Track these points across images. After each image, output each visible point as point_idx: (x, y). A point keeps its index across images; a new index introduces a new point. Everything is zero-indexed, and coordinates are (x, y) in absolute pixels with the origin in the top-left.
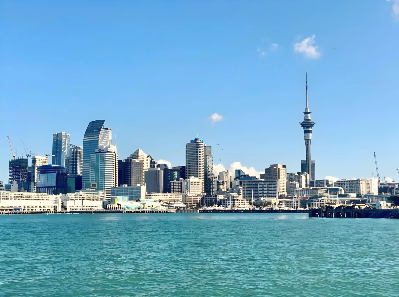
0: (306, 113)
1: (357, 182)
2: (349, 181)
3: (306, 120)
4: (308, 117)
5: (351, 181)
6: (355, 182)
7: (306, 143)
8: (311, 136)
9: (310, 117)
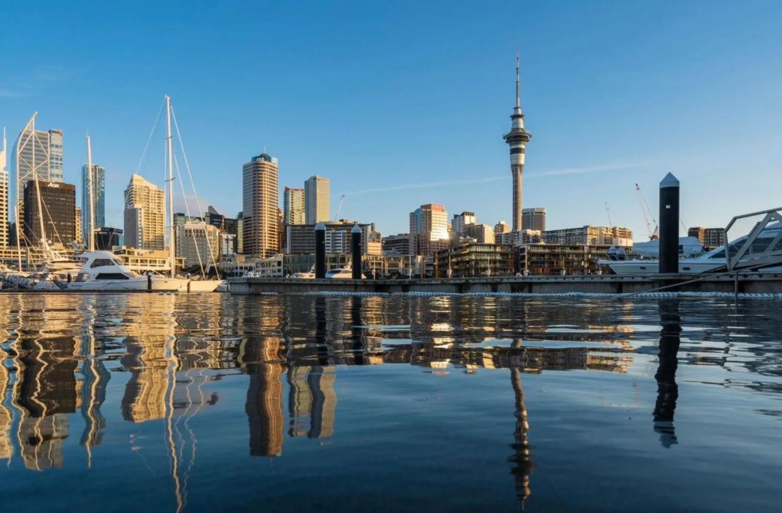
0: (516, 117)
1: (581, 232)
2: (566, 230)
3: (516, 129)
4: (517, 123)
5: (570, 230)
6: (577, 232)
7: (513, 171)
8: (522, 159)
9: (521, 124)
